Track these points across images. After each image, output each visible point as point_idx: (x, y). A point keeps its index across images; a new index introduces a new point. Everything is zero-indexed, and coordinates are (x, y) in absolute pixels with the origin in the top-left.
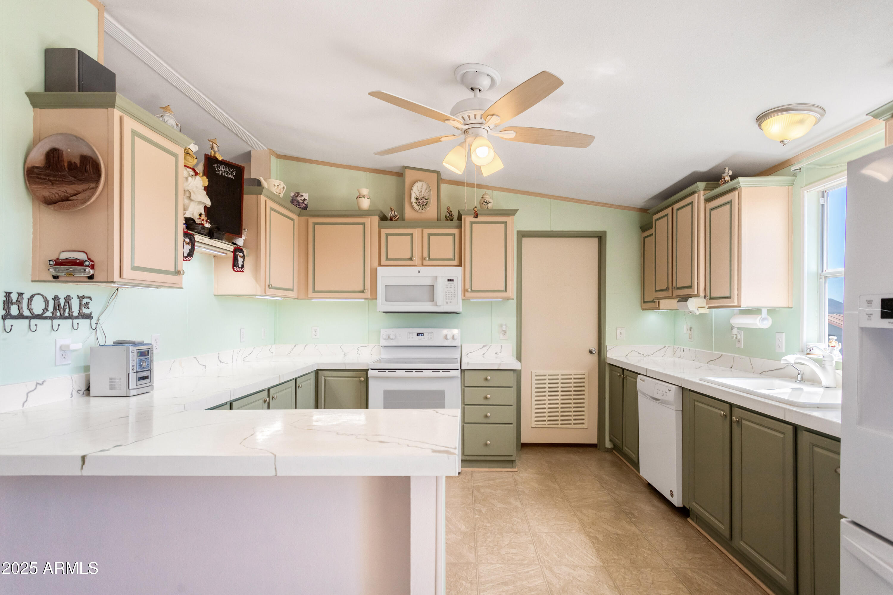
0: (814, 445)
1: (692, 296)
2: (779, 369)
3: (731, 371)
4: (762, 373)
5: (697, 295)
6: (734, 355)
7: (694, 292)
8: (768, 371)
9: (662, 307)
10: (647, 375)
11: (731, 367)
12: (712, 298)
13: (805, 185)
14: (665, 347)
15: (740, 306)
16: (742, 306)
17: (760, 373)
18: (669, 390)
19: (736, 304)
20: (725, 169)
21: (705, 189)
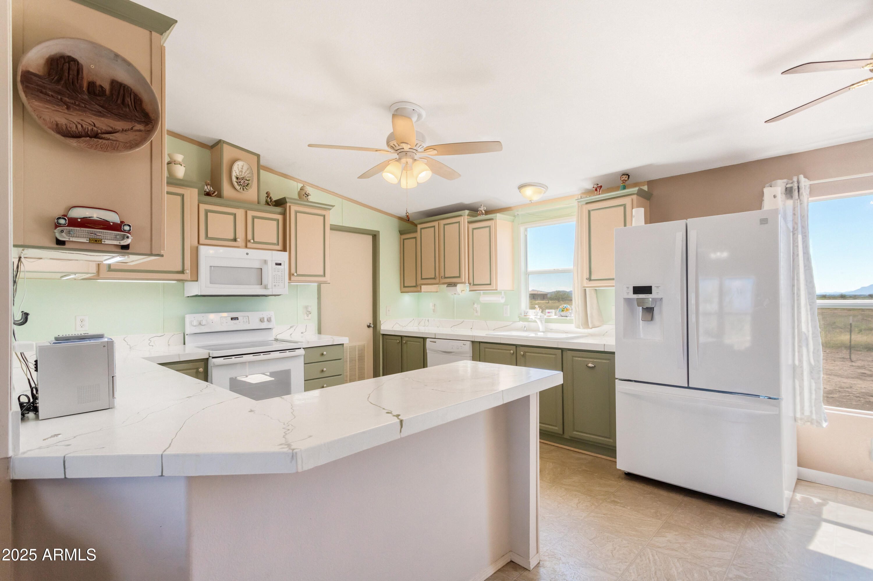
0: (573, 357)
1: (458, 283)
2: (507, 326)
3: (471, 330)
4: (495, 329)
5: (464, 283)
6: (473, 320)
7: (462, 280)
8: (499, 328)
9: (423, 290)
10: (436, 338)
11: (471, 329)
12: (474, 285)
13: (521, 224)
14: (414, 319)
15: (497, 290)
16: (498, 290)
17: (494, 330)
18: (463, 344)
19: (494, 288)
20: (481, 205)
21: (468, 215)
